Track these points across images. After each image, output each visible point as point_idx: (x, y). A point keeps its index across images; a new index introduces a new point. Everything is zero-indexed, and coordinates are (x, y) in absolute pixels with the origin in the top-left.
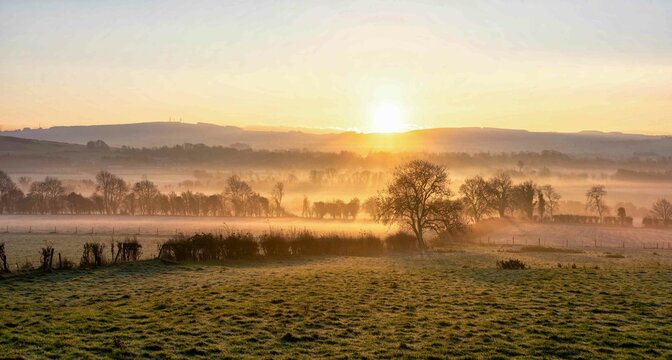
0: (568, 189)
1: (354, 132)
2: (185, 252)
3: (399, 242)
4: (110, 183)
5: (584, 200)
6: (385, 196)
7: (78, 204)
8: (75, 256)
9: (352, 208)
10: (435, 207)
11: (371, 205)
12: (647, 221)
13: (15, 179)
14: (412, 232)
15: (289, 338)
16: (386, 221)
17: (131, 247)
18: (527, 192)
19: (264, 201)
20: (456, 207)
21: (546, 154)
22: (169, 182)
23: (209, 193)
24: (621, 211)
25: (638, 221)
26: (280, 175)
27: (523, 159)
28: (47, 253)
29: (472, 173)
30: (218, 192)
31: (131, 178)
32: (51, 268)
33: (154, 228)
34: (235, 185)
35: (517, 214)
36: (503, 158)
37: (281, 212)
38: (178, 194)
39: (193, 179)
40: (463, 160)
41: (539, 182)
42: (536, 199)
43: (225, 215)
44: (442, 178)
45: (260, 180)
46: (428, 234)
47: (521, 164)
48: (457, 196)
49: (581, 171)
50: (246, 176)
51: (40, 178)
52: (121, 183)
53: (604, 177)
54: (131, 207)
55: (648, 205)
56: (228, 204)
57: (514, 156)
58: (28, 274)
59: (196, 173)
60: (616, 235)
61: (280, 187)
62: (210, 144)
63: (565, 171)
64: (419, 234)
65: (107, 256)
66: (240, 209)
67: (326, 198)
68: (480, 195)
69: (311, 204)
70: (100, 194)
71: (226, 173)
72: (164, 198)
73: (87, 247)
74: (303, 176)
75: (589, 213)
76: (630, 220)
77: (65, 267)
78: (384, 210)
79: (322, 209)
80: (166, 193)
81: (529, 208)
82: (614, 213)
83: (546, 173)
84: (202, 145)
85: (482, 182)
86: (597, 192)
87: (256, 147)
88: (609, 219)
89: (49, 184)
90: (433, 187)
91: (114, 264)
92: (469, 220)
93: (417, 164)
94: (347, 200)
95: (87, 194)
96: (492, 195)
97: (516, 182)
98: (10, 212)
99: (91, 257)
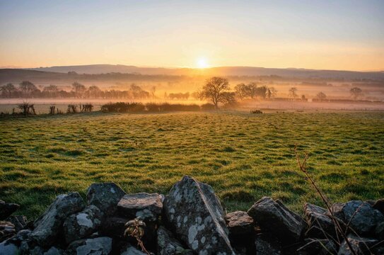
0: (281, 89)
1: (187, 69)
2: (110, 109)
3: (206, 107)
4: (78, 86)
5: (288, 93)
6: (202, 90)
7: (64, 94)
8: (65, 110)
9: (186, 96)
10: (223, 94)
11: (194, 95)
12: (314, 100)
13: (37, 86)
14: (213, 103)
15: (161, 130)
16: (201, 99)
17: (89, 106)
18: (263, 90)
19: (147, 93)
20: (233, 94)
21: (272, 76)
22: (104, 86)
23: (122, 90)
24: (303, 96)
25: (310, 100)
26: (152, 84)
27: (261, 78)
28: (52, 108)
29: (240, 83)
30: (126, 90)
31: (87, 85)
32: (53, 113)
33: (98, 102)
34: (134, 87)
35: (258, 98)
36: (253, 78)
37: (156, 97)
38: (109, 91)
39: (115, 85)
40: (235, 78)
41: (269, 86)
42: (267, 92)
43: (130, 98)
44: (226, 83)
45: (145, 86)
46: (220, 104)
47: (261, 80)
48: (233, 91)
49: (286, 83)
50: (138, 84)
51: (48, 85)
52: (83, 87)
53: (296, 84)
54: (88, 95)
55: (315, 95)
56: (131, 94)
57: (258, 77)
58: (45, 116)
59: (117, 83)
60: (301, 105)
61: (154, 88)
62: (122, 73)
63: (279, 82)
64: (216, 104)
65: (78, 110)
66: (136, 96)
67: (175, 92)
68: (243, 90)
69: (168, 94)
70: (74, 91)
71: (130, 83)
72: (102, 92)
73: (69, 106)
74: (165, 84)
75: (289, 97)
76: (307, 100)
77: (60, 114)
78: (201, 96)
79: (172, 96)
80: (104, 90)
81: (264, 96)
82: (300, 97)
83: (271, 83)
84: (119, 73)
85: (244, 85)
86: (293, 90)
87: (143, 73)
88: (298, 99)
89: (51, 87)
90: (223, 87)
91: (82, 112)
92: (239, 100)
93: (215, 78)
94: (184, 93)
95: (68, 91)
96: (249, 90)
97: (259, 86)
98: (35, 97)
99: (71, 110)
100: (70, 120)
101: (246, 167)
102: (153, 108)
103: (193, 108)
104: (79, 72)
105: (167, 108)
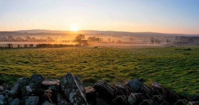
0: (105, 39)
1: (69, 31)
2: (40, 46)
3: (77, 45)
4: (28, 38)
5: (107, 40)
6: (75, 39)
7: (23, 41)
8: (23, 46)
9: (69, 41)
10: (83, 41)
11: (72, 41)
12: (117, 43)
13: (14, 37)
14: (79, 44)
15: (59, 54)
16: (75, 43)
17: (32, 45)
18: (98, 39)
19: (54, 40)
20: (87, 40)
21: (101, 34)
22: (37, 38)
23: (44, 39)
24: (113, 41)
25: (115, 43)
26: (56, 37)
27: (97, 34)
28: (19, 46)
29: (89, 36)
30: (46, 39)
31: (31, 37)
32: (19, 47)
33: (35, 44)
34: (49, 38)
35: (96, 42)
36: (94, 34)
37: (56, 42)
38: (39, 39)
40: (88, 35)
41: (100, 38)
42: (100, 40)
43: (47, 42)
44: (84, 37)
45: (53, 38)
46: (82, 44)
47: (97, 35)
48: (87, 39)
49: (107, 36)
50: (50, 37)
51: (17, 37)
52: (30, 38)
53: (110, 37)
54: (31, 41)
55: (117, 41)
56: (48, 40)
57: (96, 34)
58: (16, 48)
59: (42, 36)
60: (112, 45)
61: (56, 38)
62: (44, 32)
63: (104, 36)
64: (80, 45)
65: (28, 46)
66: (49, 41)
67: (64, 40)
68: (90, 39)
69: (62, 41)
70: (27, 39)
71: (47, 36)
72: (37, 40)
73: (25, 45)
74: (60, 37)
75: (108, 42)
76: (114, 43)
77: (21, 48)
78: (74, 41)
79: (63, 41)
80: (37, 39)
81: (99, 41)
82: (112, 42)
83: (101, 36)
84: (43, 33)
85: (91, 37)
86: (109, 39)
87: (52, 33)
88: (111, 42)
89: (19, 38)
90: (83, 38)
91: (29, 47)
92: (89, 43)
93: (80, 34)
94: (68, 40)
95: (25, 39)
96: (93, 39)
97: (96, 38)
98: (13, 42)
99: (25, 46)
100: (25, 50)
101: (92, 69)
102: (56, 46)
103: (72, 46)
104: (28, 33)
105: (61, 46)
